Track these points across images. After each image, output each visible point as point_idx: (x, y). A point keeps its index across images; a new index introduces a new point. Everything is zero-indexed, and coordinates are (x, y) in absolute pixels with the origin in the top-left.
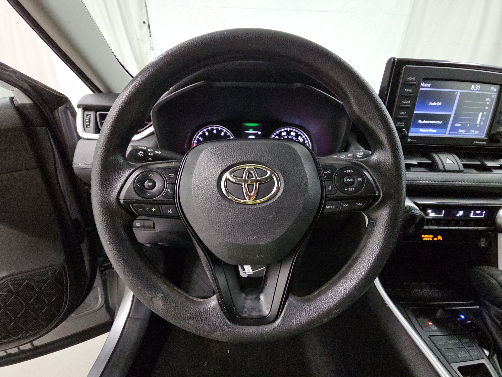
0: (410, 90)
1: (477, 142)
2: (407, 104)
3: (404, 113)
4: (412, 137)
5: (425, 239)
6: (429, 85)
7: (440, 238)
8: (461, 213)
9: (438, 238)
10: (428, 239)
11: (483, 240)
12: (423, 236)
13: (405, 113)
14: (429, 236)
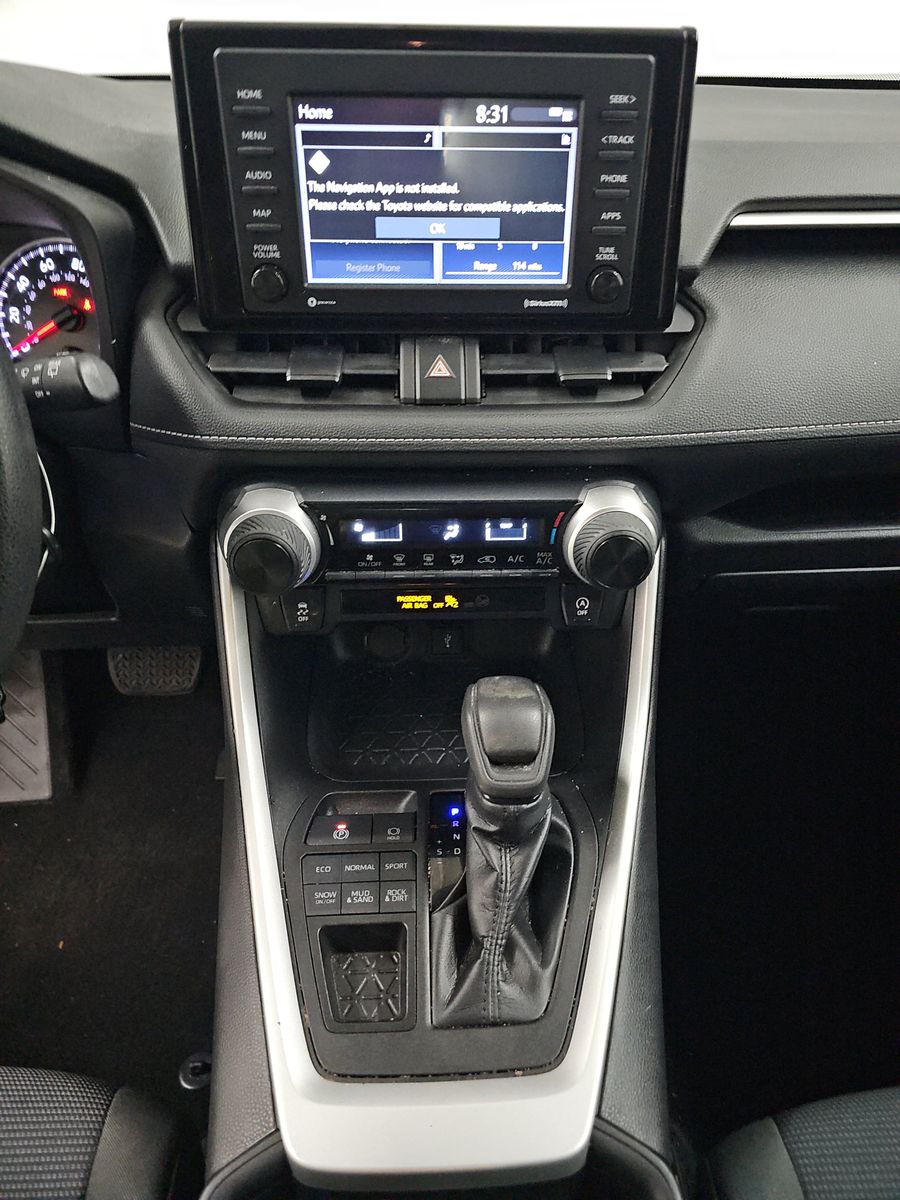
0: (260, 136)
1: (534, 303)
2: (263, 182)
3: (263, 213)
4: (321, 292)
5: (409, 606)
6: (328, 113)
7: (451, 601)
8: (453, 531)
9: (446, 603)
10: (417, 606)
11: (583, 603)
12: (400, 599)
13: (269, 212)
14: (419, 598)
